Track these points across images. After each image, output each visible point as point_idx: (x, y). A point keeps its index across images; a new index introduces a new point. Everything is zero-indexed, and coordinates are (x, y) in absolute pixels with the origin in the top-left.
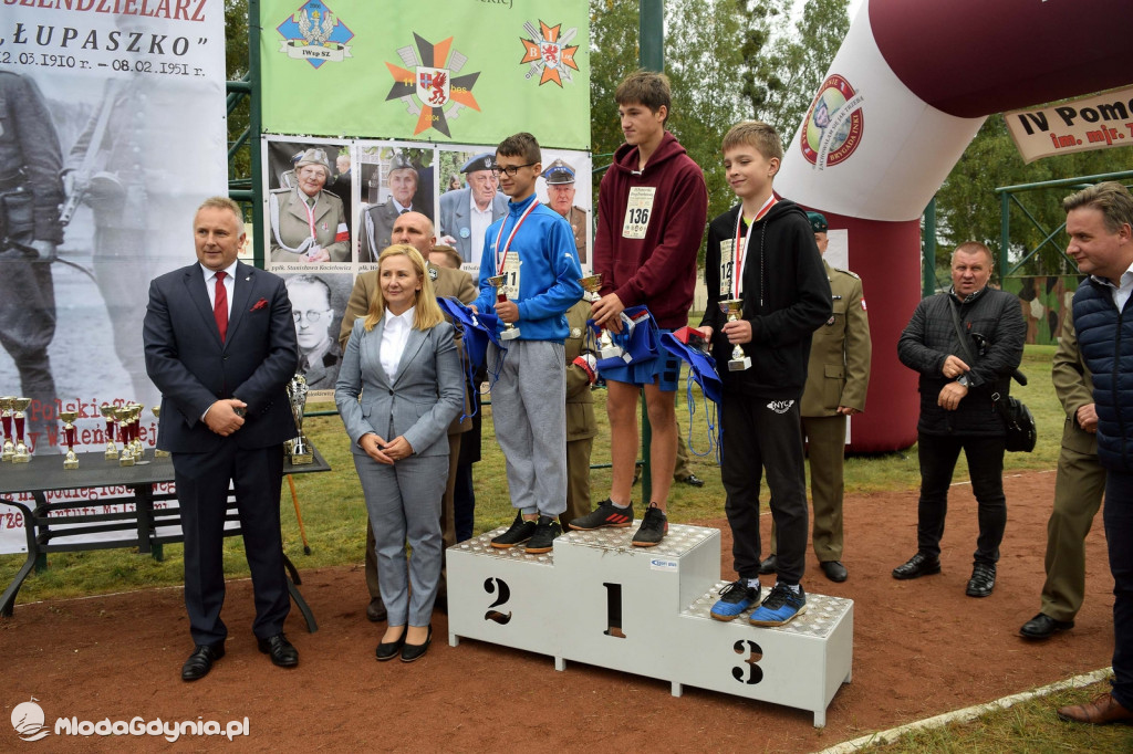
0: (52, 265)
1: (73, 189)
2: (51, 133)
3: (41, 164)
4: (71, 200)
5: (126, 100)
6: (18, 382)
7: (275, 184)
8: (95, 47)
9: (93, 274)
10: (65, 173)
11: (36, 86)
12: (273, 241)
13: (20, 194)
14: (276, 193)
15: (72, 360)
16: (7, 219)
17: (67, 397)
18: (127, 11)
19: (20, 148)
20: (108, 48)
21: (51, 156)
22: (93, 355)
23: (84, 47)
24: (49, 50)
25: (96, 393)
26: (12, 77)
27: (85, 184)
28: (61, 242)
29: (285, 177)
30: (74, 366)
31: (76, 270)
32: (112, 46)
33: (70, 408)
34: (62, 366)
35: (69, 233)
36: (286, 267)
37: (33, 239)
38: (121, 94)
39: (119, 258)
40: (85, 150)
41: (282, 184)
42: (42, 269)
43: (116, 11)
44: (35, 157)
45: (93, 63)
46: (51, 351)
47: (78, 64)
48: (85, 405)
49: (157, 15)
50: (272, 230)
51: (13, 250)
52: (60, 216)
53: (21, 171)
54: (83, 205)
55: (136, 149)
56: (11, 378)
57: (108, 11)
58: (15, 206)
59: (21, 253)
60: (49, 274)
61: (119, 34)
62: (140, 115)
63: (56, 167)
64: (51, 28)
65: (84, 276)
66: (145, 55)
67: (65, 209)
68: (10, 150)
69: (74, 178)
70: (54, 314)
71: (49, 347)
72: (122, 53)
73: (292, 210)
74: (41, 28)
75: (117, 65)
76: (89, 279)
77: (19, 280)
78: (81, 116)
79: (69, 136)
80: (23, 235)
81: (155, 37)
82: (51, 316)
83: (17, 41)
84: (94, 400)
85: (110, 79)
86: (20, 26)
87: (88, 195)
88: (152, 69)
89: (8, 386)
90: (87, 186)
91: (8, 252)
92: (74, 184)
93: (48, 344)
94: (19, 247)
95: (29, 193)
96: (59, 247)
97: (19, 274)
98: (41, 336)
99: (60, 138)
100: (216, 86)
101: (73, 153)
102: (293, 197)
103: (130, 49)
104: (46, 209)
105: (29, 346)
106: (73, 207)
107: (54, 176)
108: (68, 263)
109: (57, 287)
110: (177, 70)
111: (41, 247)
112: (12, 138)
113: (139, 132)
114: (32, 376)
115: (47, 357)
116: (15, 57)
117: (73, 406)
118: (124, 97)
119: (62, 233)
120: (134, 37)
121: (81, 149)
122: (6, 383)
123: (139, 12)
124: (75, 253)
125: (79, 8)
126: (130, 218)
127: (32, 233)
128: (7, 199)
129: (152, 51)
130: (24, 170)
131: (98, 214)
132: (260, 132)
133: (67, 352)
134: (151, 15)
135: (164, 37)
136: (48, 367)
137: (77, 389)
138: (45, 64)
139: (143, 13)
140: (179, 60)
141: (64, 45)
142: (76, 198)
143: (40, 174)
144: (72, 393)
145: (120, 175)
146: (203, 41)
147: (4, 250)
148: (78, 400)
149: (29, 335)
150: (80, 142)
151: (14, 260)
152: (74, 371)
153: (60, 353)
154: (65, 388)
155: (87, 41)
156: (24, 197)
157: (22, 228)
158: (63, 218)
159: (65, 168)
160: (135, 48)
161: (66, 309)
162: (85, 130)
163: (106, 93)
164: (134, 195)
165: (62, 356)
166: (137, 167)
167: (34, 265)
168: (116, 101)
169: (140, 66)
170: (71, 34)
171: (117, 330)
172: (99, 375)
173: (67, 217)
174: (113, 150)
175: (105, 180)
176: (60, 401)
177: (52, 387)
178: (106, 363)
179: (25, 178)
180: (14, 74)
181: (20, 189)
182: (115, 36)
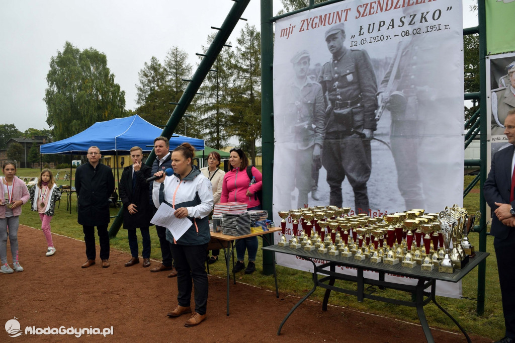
0: (371, 141)
1: (382, 102)
2: (373, 75)
3: (368, 91)
4: (381, 107)
5: (408, 51)
6: (353, 199)
7: (494, 85)
8: (393, 27)
9: (390, 145)
10: (378, 94)
11: (367, 54)
12: (493, 122)
13: (359, 107)
14: (495, 92)
15: (377, 190)
16: (353, 120)
17: (374, 208)
18: (409, 5)
19: (359, 85)
20: (399, 26)
21: (372, 87)
22: (387, 188)
23: (388, 29)
24: (372, 35)
25: (387, 208)
26: (357, 52)
27: (387, 99)
28: (375, 129)
29: (502, 80)
30: (377, 193)
31: (382, 144)
32: (401, 24)
33: (375, 214)
34: (372, 192)
35: (380, 124)
36: (502, 138)
37: (364, 129)
38: (405, 49)
39: (403, 136)
40: (387, 81)
41: (499, 85)
42: (366, 143)
43: (403, 6)
44: (365, 88)
45: (392, 36)
46: (368, 184)
47: (385, 38)
48: (382, 214)
49: (424, 2)
50: (493, 115)
51: (355, 134)
52: (375, 116)
53: (359, 96)
54: (386, 110)
55: (413, 77)
56: (351, 196)
57: (399, 7)
58: (357, 113)
59: (358, 136)
60: (370, 146)
61: (405, 17)
62: (415, 58)
63: (374, 92)
64: (374, 24)
65: (385, 147)
66: (417, 25)
67: (378, 112)
68: (355, 87)
69: (382, 96)
70: (371, 166)
71: (367, 183)
72: (407, 27)
73: (506, 101)
74: (370, 25)
75: (403, 34)
76: (388, 148)
77: (357, 149)
78: (386, 64)
79: (380, 75)
80: (359, 127)
81: (423, 14)
82: (369, 167)
83: (360, 35)
84: (386, 212)
85: (400, 42)
86: (361, 27)
87: (388, 104)
88: (421, 32)
89: (349, 200)
90: (388, 100)
91: (353, 136)
92: (382, 99)
93: (367, 181)
94: (358, 133)
95: (362, 106)
96: (375, 132)
97: (357, 146)
98: (364, 177)
99: (376, 77)
100: (457, 33)
101: (382, 83)
102: (507, 93)
103: (410, 24)
104: (369, 113)
105: (359, 181)
106: (381, 111)
107: (374, 96)
108: (379, 140)
109: (373, 152)
110: (434, 29)
111: (367, 132)
112: (357, 80)
113: (414, 67)
114: (359, 196)
115: (366, 188)
116: (359, 42)
117: (376, 213)
118: (406, 51)
119: (376, 125)
120: (412, 17)
121: (386, 81)
122: (349, 199)
123: (415, 3)
124: (382, 135)
125: (386, 10)
126: (409, 115)
127: (362, 126)
128: (354, 110)
129: (421, 22)
130: (361, 95)
131: (394, 113)
132: (485, 54)
133: (375, 186)
134: (421, 3)
135: (428, 13)
136: (366, 192)
137: (379, 205)
138: (371, 42)
139: (417, 3)
140: (436, 23)
141: (379, 30)
142: (383, 106)
143: (367, 96)
144: (376, 207)
145: (404, 92)
146: (449, 8)
147: (351, 135)
148: (379, 210)
149: (358, 176)
150: (385, 78)
151: (355, 139)
152: (377, 195)
153: (372, 186)
154: (373, 204)
155: (390, 25)
156: (360, 108)
157: (359, 124)
158: (377, 117)
159: (378, 92)
160: (413, 22)
161: (376, 163)
162: (388, 71)
163: (398, 49)
164: (411, 101)
165: (373, 187)
166: (413, 86)
167: (364, 142)
168: (402, 54)
169: (415, 32)
170: (382, 23)
171: (400, 175)
172: (389, 199)
173: (379, 116)
174: (401, 78)
175: (397, 95)
176: (371, 210)
177: (367, 203)
178: (393, 193)
179: (361, 99)
180: (358, 50)
181: (359, 105)
182: (403, 19)
